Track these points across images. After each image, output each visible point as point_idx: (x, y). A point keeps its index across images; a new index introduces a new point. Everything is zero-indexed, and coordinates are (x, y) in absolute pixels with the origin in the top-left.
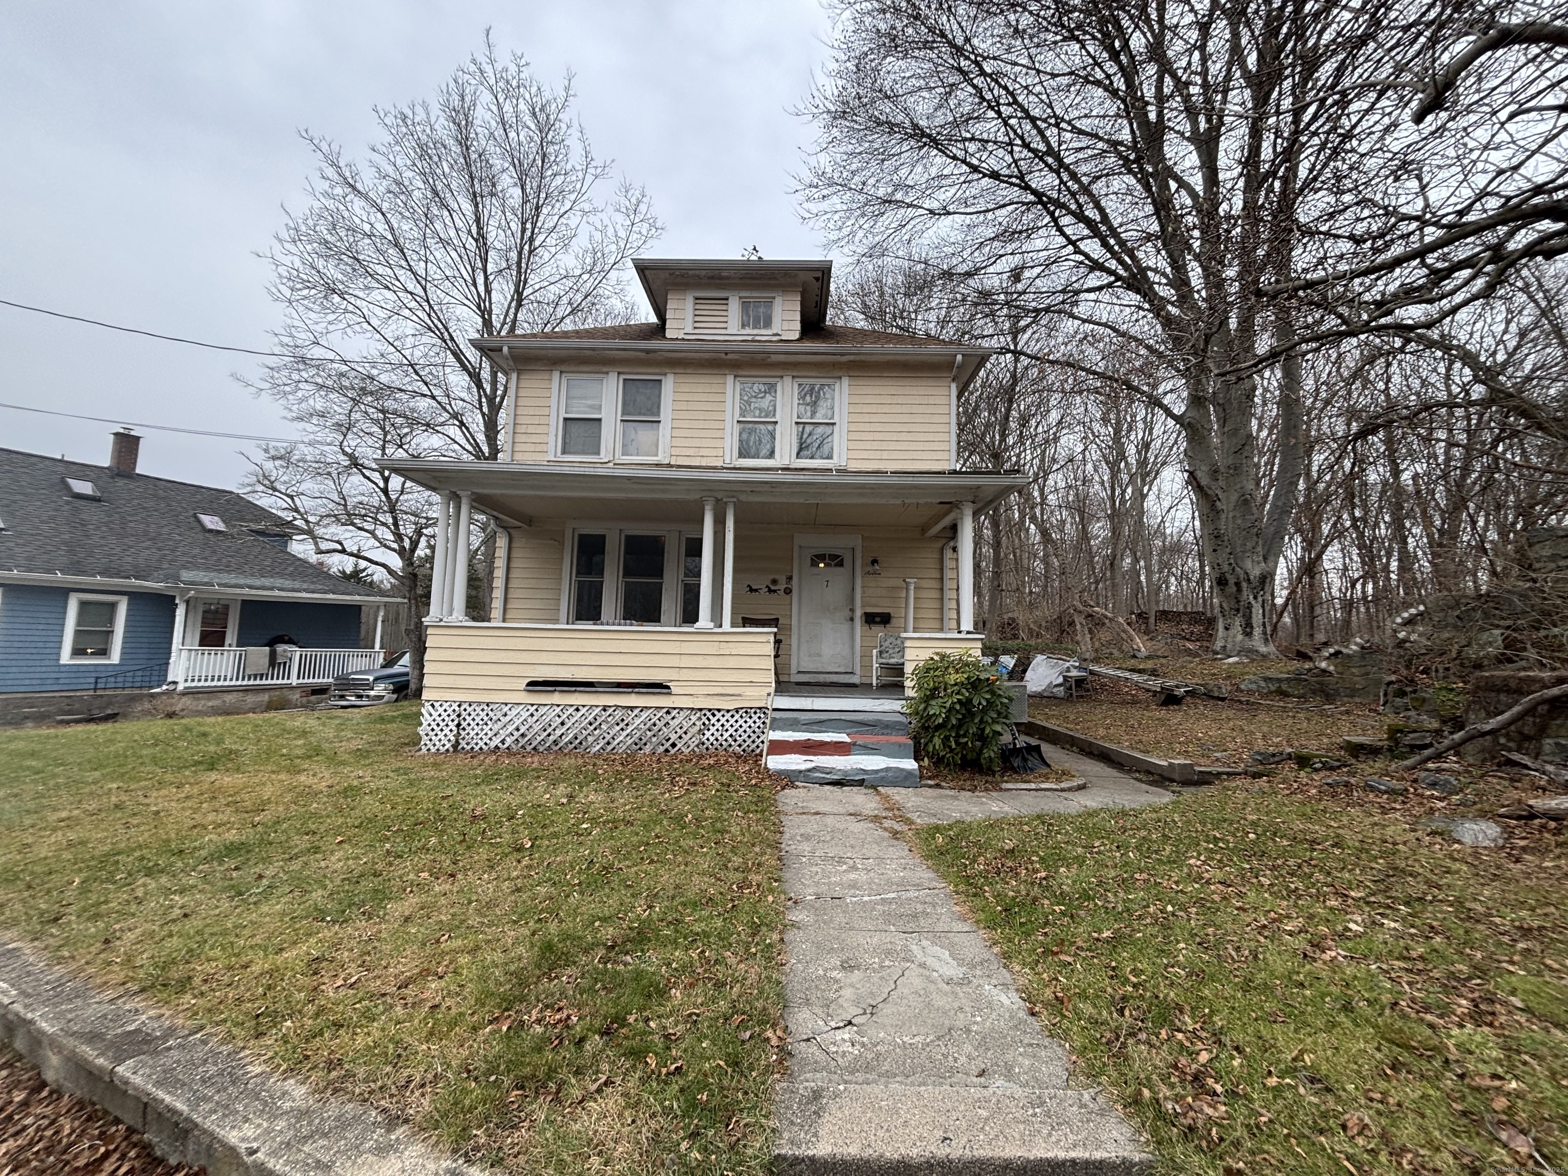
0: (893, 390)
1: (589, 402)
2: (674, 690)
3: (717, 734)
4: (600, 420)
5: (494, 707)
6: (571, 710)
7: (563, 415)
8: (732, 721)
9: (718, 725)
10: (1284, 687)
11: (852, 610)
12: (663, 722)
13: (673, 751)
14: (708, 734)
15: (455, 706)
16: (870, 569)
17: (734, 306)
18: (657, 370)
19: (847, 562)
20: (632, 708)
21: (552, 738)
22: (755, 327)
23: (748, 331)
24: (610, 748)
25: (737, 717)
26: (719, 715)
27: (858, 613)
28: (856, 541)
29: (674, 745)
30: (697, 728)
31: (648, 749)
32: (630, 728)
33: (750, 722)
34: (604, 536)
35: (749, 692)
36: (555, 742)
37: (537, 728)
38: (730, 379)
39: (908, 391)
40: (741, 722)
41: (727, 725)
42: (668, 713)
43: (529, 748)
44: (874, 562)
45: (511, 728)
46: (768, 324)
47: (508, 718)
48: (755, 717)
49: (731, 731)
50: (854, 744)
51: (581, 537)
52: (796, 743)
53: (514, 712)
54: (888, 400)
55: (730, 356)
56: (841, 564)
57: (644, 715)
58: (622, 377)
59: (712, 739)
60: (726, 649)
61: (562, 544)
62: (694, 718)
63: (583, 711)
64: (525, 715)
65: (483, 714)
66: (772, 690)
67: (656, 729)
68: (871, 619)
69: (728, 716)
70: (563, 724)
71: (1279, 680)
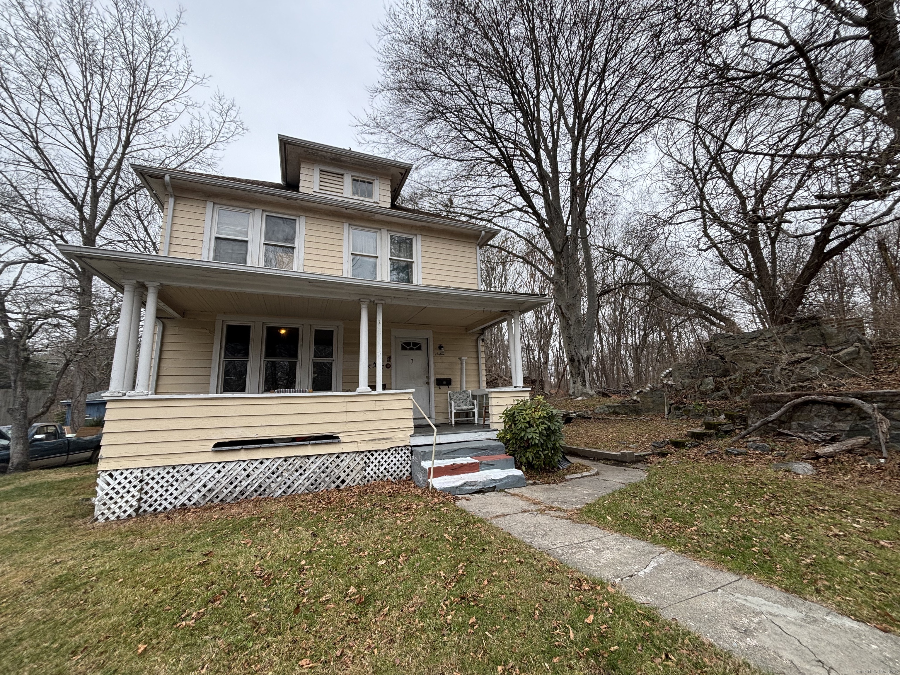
0: (446, 246)
1: (237, 228)
2: (342, 439)
3: (375, 469)
4: (247, 242)
5: (181, 469)
6: (256, 464)
7: (215, 234)
8: (386, 458)
9: (376, 462)
10: (617, 410)
11: (428, 378)
12: (334, 465)
13: (342, 487)
14: (369, 470)
15: (137, 473)
16: (439, 352)
17: (348, 180)
18: (294, 213)
19: (424, 347)
20: (308, 457)
21: (238, 489)
22: (361, 196)
23: (356, 197)
24: (290, 491)
25: (389, 454)
26: (376, 455)
27: (432, 379)
28: (429, 334)
29: (343, 482)
30: (360, 467)
31: (323, 487)
32: (307, 473)
33: (398, 457)
34: (249, 327)
35: (397, 435)
36: (242, 493)
37: (224, 482)
38: (346, 226)
39: (454, 248)
40: (392, 458)
41: (382, 462)
42: (338, 457)
43: (216, 501)
44: (441, 347)
45: (198, 486)
46: (370, 195)
47: (195, 477)
48: (402, 453)
49: (385, 465)
50: (481, 463)
51: (230, 327)
52: (446, 467)
53: (201, 471)
54: (444, 251)
55: (348, 211)
56: (419, 348)
57: (319, 462)
58: (265, 214)
59: (372, 473)
60: (379, 406)
61: (212, 332)
62: (358, 459)
63: (267, 463)
64: (213, 472)
65: (167, 477)
66: (412, 432)
67: (328, 470)
68: (440, 382)
69: (382, 455)
70: (248, 476)
71: (614, 407)
